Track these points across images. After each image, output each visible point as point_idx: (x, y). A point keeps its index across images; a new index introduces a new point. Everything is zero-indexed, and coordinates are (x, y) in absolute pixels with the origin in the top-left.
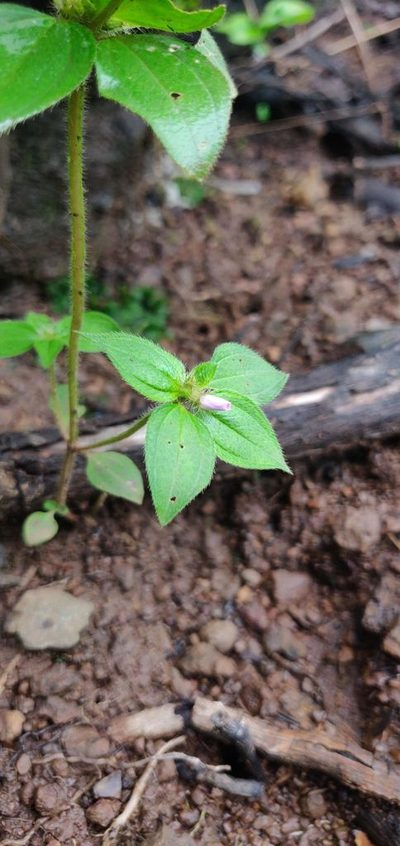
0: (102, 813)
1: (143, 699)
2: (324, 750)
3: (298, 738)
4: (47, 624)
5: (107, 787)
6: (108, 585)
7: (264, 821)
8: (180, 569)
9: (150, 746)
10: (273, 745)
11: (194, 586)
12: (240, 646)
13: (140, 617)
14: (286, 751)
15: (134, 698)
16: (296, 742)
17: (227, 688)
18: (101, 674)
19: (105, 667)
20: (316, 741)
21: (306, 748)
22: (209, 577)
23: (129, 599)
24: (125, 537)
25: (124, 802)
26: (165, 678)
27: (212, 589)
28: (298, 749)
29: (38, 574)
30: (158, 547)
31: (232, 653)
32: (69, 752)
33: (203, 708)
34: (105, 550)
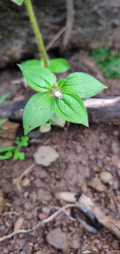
0: (41, 216)
1: (70, 188)
2: (117, 229)
3: (110, 221)
4: (43, 157)
5: (46, 210)
6: (72, 150)
7: (97, 241)
8: (101, 151)
9: (64, 203)
10: (101, 219)
11: (105, 158)
12: (111, 183)
13: (81, 163)
14: (105, 223)
15: (67, 187)
16: (109, 222)
17: (100, 195)
18: (58, 177)
19: (60, 175)
20: (116, 225)
21: (111, 225)
22: (110, 157)
23: (77, 156)
24: (82, 137)
25: (49, 215)
26: (80, 185)
27: (111, 161)
28: (109, 224)
29: (51, 142)
30: (92, 142)
31: (107, 185)
32: (39, 195)
33: (83, 198)
34: (74, 139)
